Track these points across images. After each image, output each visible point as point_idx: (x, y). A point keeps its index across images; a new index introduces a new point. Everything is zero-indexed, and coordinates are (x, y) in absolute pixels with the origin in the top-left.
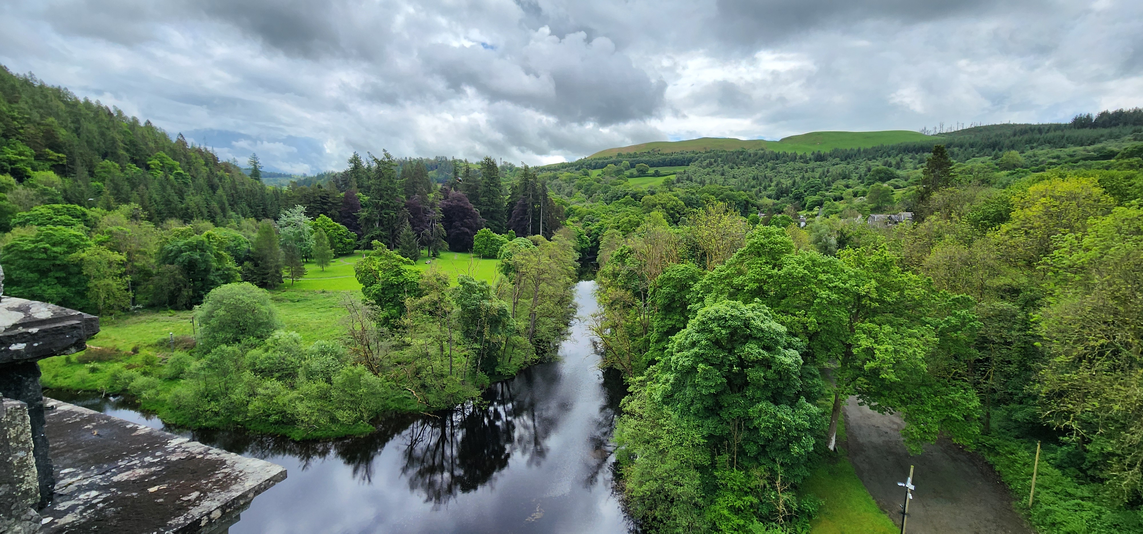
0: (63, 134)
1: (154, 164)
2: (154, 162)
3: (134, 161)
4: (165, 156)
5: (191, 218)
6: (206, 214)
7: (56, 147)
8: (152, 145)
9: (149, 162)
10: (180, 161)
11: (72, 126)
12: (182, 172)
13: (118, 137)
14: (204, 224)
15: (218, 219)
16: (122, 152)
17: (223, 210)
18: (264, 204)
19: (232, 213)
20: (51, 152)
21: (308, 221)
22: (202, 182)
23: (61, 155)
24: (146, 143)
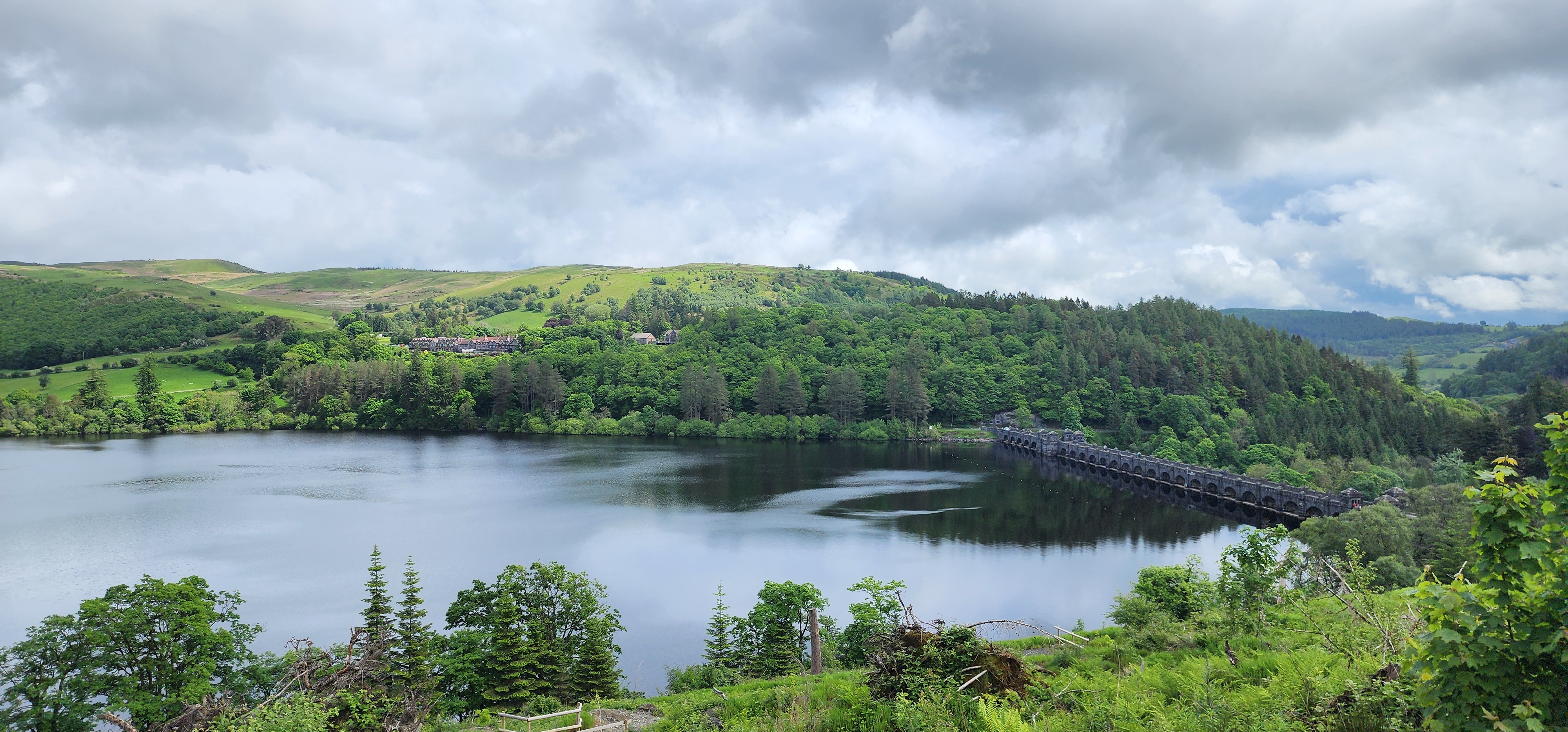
0: (1243, 369)
1: (1308, 389)
2: (1308, 388)
3: (1290, 387)
4: (1316, 378)
5: (1351, 456)
6: (1362, 450)
7: (1239, 383)
8: (1305, 368)
9: (1303, 388)
10: (1330, 382)
11: (1246, 359)
12: (1335, 399)
13: (1280, 365)
14: (1361, 462)
15: (1372, 455)
16: (1283, 380)
17: (1376, 443)
18: (1421, 433)
19: (1386, 446)
20: (1237, 389)
21: (1465, 465)
22: (1354, 409)
23: (1244, 391)
24: (1301, 367)
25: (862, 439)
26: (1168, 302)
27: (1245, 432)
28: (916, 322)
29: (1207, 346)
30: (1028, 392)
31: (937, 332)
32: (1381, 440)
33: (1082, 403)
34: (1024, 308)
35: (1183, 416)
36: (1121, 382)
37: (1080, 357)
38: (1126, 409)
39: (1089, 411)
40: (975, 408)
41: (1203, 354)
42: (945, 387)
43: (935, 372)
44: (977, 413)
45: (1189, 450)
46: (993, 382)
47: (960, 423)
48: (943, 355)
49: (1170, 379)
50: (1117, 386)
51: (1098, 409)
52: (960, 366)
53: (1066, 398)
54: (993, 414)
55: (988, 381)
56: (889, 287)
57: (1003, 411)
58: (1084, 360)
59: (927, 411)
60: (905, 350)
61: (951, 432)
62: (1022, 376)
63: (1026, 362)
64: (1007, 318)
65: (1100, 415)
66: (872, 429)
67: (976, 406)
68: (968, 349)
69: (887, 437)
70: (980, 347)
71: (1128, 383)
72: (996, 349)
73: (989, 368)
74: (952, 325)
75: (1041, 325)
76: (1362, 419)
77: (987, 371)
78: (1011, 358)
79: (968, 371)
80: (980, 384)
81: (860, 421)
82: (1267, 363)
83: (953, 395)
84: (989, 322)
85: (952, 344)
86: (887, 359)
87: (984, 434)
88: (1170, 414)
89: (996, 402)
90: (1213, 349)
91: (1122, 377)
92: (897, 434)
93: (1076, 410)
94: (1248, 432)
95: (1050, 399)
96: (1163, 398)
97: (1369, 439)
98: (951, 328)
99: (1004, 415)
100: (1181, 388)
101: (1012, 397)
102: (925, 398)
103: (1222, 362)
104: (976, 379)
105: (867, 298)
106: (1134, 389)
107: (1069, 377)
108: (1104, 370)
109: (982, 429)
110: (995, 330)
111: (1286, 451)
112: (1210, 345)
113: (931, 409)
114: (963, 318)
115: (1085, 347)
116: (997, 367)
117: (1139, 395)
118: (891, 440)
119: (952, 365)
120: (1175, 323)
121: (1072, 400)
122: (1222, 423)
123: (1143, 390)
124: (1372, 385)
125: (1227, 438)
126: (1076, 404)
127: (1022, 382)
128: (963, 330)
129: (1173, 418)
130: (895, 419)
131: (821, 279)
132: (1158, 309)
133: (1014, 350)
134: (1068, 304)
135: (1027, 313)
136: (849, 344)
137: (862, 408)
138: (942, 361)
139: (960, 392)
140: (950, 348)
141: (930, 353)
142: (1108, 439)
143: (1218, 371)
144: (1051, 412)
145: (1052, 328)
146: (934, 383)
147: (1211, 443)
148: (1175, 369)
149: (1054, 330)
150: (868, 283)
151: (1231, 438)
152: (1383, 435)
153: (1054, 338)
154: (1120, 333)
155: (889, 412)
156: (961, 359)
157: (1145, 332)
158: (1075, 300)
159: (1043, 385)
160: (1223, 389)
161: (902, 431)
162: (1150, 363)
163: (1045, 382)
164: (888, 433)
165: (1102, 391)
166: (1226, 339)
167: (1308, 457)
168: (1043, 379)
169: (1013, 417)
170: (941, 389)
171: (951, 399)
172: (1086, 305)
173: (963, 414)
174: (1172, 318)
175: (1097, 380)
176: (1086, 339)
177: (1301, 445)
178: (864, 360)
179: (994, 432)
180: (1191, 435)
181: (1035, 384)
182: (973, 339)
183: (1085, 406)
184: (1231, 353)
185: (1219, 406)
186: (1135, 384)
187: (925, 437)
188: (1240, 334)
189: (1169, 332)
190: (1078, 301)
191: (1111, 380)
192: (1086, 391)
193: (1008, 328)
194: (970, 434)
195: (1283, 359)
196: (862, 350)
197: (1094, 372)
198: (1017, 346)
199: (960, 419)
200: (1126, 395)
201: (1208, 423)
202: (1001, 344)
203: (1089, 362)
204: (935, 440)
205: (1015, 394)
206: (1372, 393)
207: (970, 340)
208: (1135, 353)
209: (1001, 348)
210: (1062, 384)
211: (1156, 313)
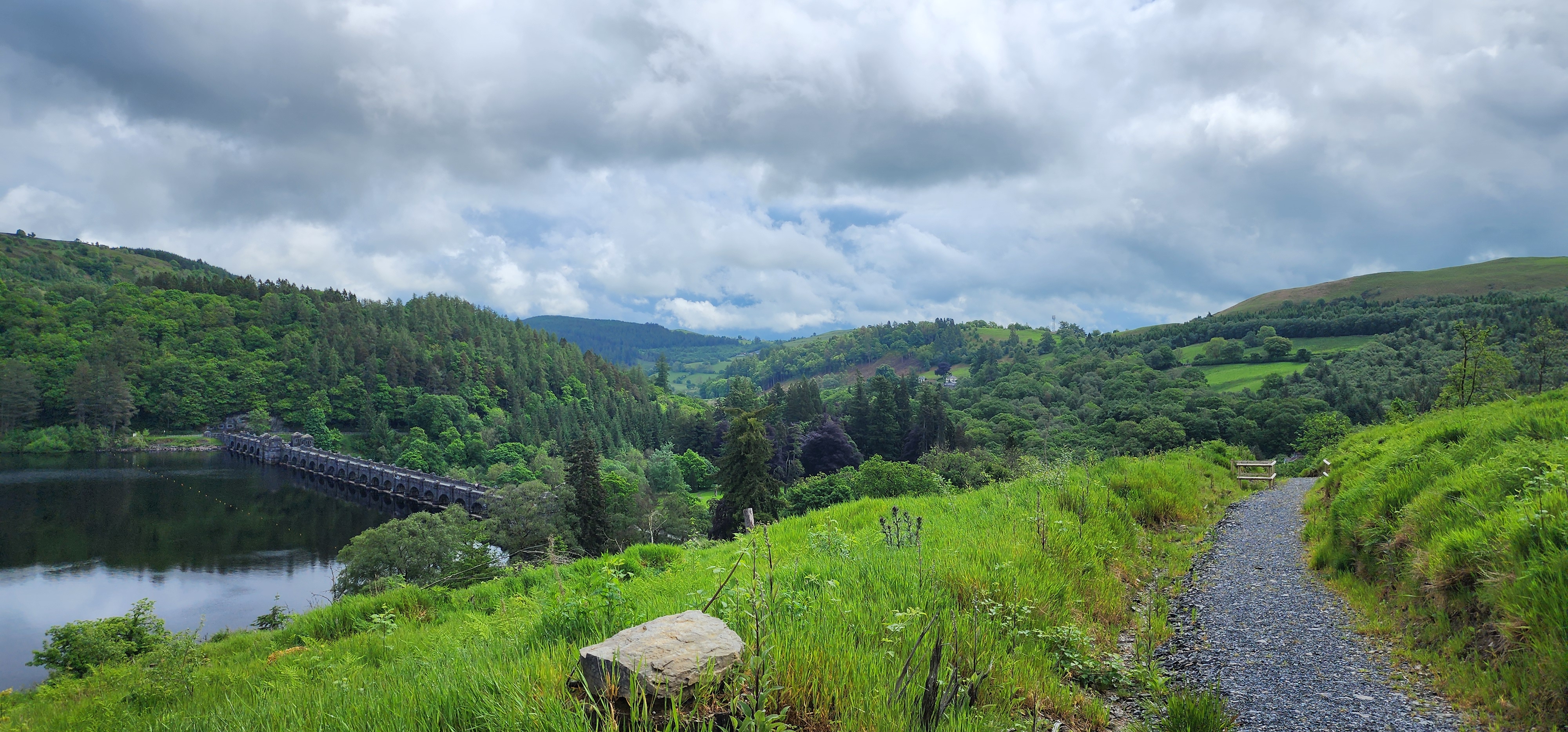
0: (507, 369)
2: (567, 388)
3: (552, 387)
4: (575, 379)
7: (501, 383)
8: (566, 368)
10: (586, 382)
11: (511, 360)
12: (588, 398)
13: (542, 366)
16: (544, 381)
19: (623, 442)
20: (499, 388)
21: (676, 456)
22: (602, 408)
23: (505, 391)
24: (562, 368)
25: (29, 452)
26: (443, 301)
27: (496, 432)
28: (134, 306)
29: (473, 345)
30: (269, 391)
31: (160, 319)
32: (620, 434)
33: (332, 404)
34: (276, 296)
35: (437, 416)
36: (378, 381)
37: (333, 353)
38: (378, 410)
39: (339, 412)
40: (198, 410)
41: (468, 354)
42: (160, 385)
43: (147, 367)
44: (201, 417)
45: (436, 452)
46: (226, 380)
47: (178, 428)
48: (163, 347)
49: (431, 378)
50: (372, 386)
51: (350, 411)
52: (184, 361)
53: (312, 399)
54: (224, 417)
55: (219, 378)
56: (149, 268)
57: (237, 413)
58: (337, 357)
59: (130, 414)
60: (109, 339)
61: (162, 440)
62: (263, 373)
63: (271, 357)
64: (256, 308)
65: (351, 416)
66: (46, 438)
67: (200, 408)
68: (199, 341)
69: (67, 448)
70: (213, 338)
71: (384, 382)
72: (235, 342)
73: (223, 363)
74: (183, 311)
75: (295, 317)
76: (608, 417)
77: (220, 368)
78: (253, 353)
79: (193, 366)
80: (208, 382)
81: (32, 429)
82: (531, 364)
83: (171, 395)
84: (233, 310)
85: (179, 334)
86: (82, 350)
87: (207, 441)
88: (424, 414)
89: (228, 403)
90: (478, 348)
91: (378, 376)
92: (84, 444)
93: (320, 412)
94: (500, 431)
95: (295, 400)
96: (420, 397)
97: (608, 435)
98: (181, 316)
99: (238, 418)
100: (440, 387)
101: (249, 396)
102: (128, 399)
103: (486, 362)
104: (204, 377)
105: (113, 278)
106: (390, 389)
107: (319, 374)
108: (359, 368)
109: (206, 435)
110: (239, 319)
111: (530, 449)
112: (477, 344)
113: (137, 412)
114: (200, 304)
115: (341, 342)
116: (233, 362)
117: (394, 395)
118: (74, 452)
119: (173, 359)
120: (444, 321)
121: (320, 400)
122: (478, 424)
123: (400, 389)
124: (622, 385)
125: (478, 438)
126: (324, 404)
127: (262, 380)
128: (197, 318)
129: (428, 418)
130: (82, 426)
131: (47, 251)
132: (428, 306)
133: (257, 343)
134: (332, 296)
135: (280, 303)
136: (27, 329)
137: (34, 412)
138: (160, 354)
139: (180, 392)
140: (176, 339)
141: (147, 344)
142: (357, 442)
143: (482, 371)
144: (295, 413)
145: (307, 321)
146: (147, 380)
147: (462, 443)
148: (436, 368)
149: (310, 323)
150: (118, 261)
151: (483, 436)
152: (624, 432)
153: (307, 331)
154: (383, 329)
155: (74, 416)
156: (188, 352)
157: (412, 330)
158: (341, 292)
159: (287, 384)
160: (485, 389)
161: (91, 440)
162: (410, 361)
163: (291, 380)
164: (70, 443)
165: (355, 390)
166: (493, 339)
167: (551, 455)
168: (288, 377)
169: (248, 420)
170: (155, 388)
171: (166, 399)
172: (353, 297)
173: (182, 418)
174: (441, 316)
175: (350, 378)
176: (343, 334)
177: (547, 443)
178: (47, 350)
179: (221, 438)
180: (444, 436)
181: (278, 383)
182: (208, 329)
183: (336, 407)
184: (498, 352)
185: (479, 406)
186: (392, 383)
187: (125, 447)
188: (508, 334)
189: (435, 330)
190: (345, 292)
191: (365, 379)
192: (337, 391)
193: (255, 319)
194: (188, 442)
195: (545, 360)
196: (47, 338)
197: (349, 370)
198: (262, 338)
199: (178, 424)
200: (380, 394)
201: (464, 423)
202: (244, 336)
203: (344, 359)
204: (138, 450)
205: (252, 393)
206: (620, 393)
207: (205, 331)
208: (394, 350)
209: (243, 341)
210: (311, 382)
211: (425, 310)
